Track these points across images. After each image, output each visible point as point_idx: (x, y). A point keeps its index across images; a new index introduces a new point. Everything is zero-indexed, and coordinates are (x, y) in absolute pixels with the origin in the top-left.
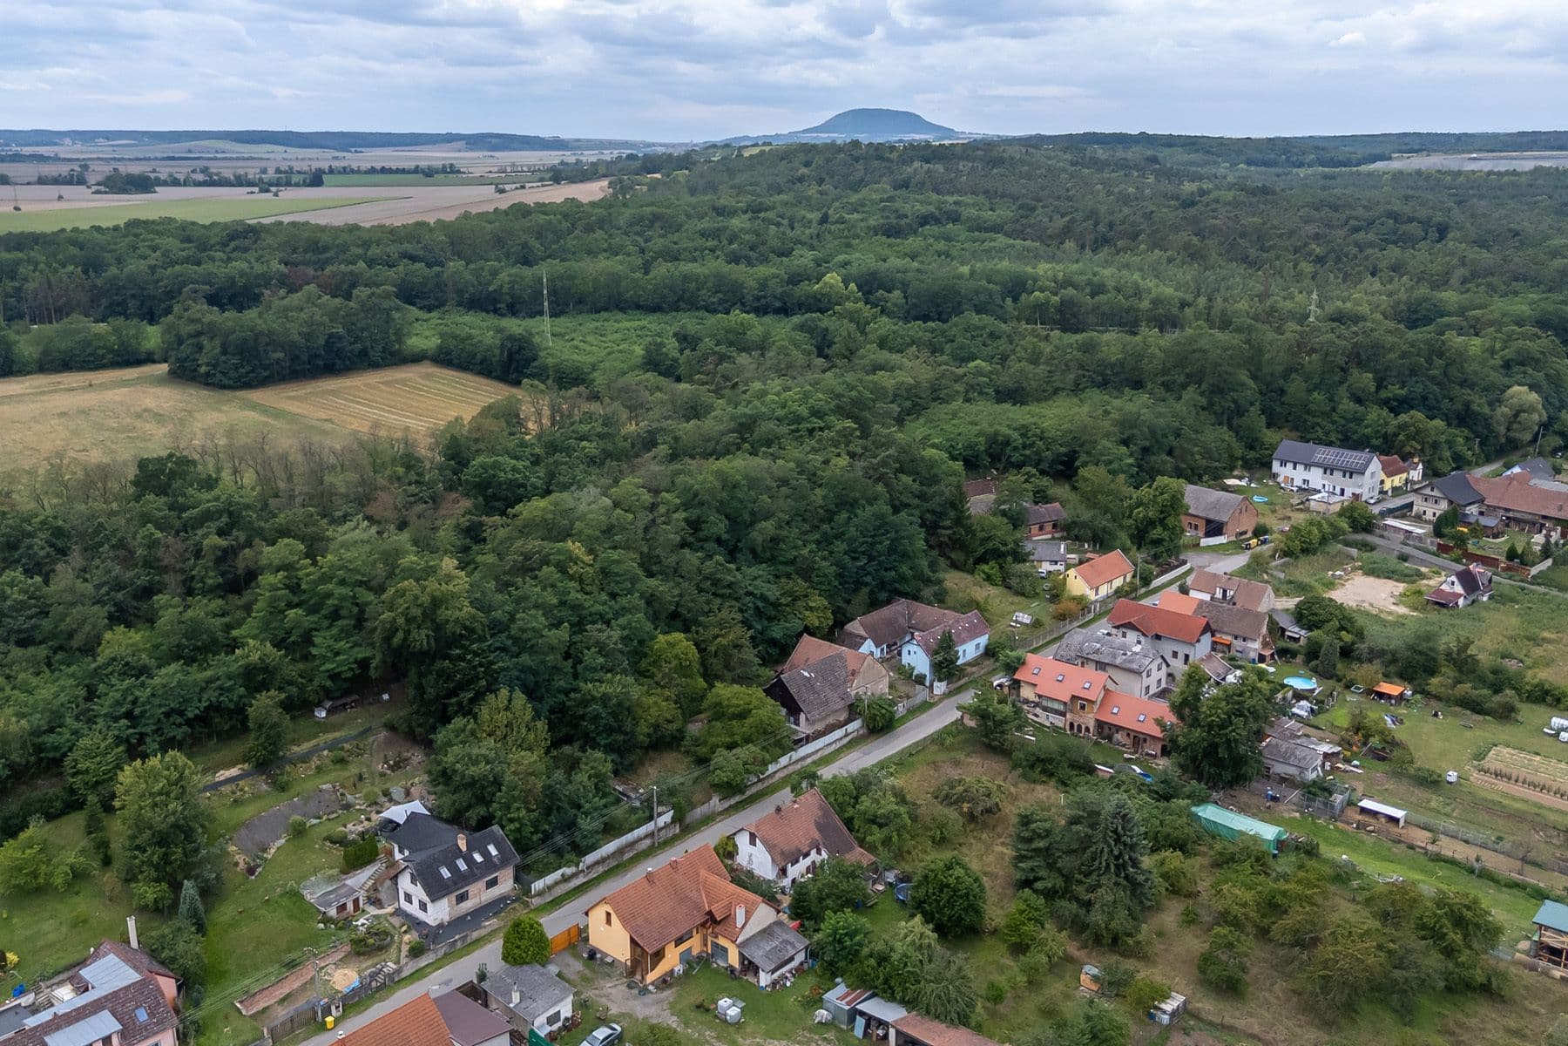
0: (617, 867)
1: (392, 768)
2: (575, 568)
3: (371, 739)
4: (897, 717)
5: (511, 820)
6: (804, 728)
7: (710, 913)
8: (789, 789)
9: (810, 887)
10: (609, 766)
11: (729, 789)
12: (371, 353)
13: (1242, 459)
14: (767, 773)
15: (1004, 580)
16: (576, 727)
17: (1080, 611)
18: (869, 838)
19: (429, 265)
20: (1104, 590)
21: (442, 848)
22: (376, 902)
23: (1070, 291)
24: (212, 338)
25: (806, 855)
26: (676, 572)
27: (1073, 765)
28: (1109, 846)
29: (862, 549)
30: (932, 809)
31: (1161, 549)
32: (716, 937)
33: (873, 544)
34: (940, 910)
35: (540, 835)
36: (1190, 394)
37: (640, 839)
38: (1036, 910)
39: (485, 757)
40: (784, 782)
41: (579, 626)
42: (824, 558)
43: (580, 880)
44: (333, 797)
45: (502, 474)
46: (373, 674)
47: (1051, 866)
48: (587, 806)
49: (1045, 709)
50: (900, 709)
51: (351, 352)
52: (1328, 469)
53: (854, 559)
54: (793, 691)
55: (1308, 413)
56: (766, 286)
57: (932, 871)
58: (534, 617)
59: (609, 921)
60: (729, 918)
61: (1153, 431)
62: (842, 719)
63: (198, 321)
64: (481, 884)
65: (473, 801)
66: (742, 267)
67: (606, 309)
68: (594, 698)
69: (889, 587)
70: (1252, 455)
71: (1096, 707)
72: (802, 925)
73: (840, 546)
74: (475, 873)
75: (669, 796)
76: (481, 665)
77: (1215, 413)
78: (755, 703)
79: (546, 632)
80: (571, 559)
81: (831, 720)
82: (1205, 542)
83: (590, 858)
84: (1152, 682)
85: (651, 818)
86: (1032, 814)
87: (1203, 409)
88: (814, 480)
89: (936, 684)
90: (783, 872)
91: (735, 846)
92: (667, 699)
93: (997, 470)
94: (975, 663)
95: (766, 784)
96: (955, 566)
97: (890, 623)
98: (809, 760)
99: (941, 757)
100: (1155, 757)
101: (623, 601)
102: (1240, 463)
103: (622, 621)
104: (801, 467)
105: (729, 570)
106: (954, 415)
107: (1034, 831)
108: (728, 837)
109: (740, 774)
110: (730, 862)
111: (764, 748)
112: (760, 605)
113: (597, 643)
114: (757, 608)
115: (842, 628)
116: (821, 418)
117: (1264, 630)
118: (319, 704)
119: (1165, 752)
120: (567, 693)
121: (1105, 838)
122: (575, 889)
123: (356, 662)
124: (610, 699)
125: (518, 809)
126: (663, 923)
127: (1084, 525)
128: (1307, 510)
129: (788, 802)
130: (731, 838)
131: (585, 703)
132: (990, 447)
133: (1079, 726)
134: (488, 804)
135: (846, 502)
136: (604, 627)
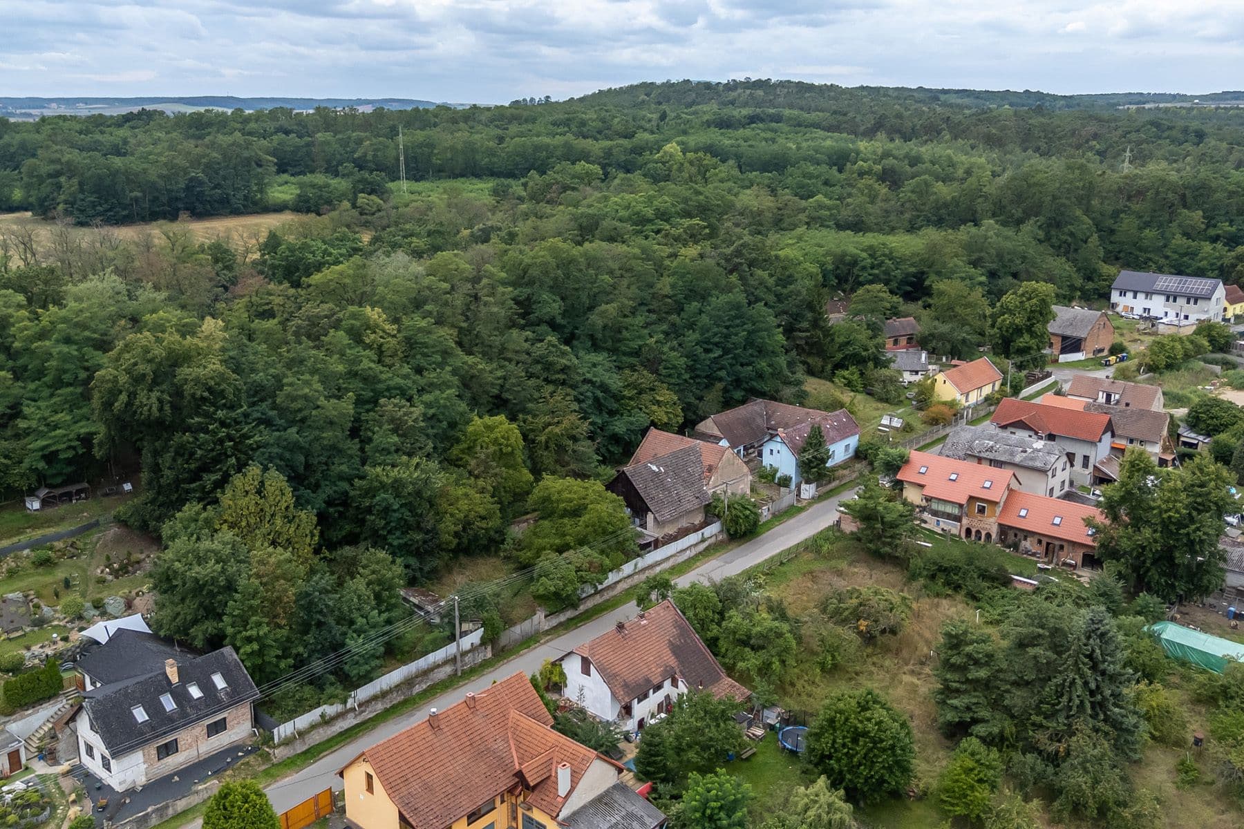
0: (404, 703)
1: (116, 574)
2: (373, 336)
3: (95, 538)
4: (763, 520)
5: (249, 640)
6: (652, 531)
7: (520, 775)
8: (634, 602)
9: (665, 733)
10: (398, 569)
11: (558, 601)
12: (233, 200)
13: (1081, 289)
14: (606, 583)
15: (865, 386)
16: (362, 522)
17: (952, 415)
18: (741, 665)
19: (300, 137)
20: (974, 398)
21: (141, 678)
22: (48, 754)
23: (890, 161)
24: (70, 178)
25: (658, 687)
26: (501, 355)
27: (984, 575)
28: (1082, 676)
29: (716, 339)
30: (817, 628)
31: (1028, 357)
32: (529, 809)
33: (727, 337)
34: (853, 769)
35: (291, 661)
36: (1027, 227)
37: (438, 666)
38: (989, 767)
39: (215, 552)
40: (628, 594)
41: (369, 402)
42: (672, 349)
43: (350, 722)
44: (23, 610)
45: (311, 256)
46: (98, 453)
47: (996, 705)
48: (361, 621)
49: (935, 513)
50: (765, 513)
51: (211, 196)
52: (1171, 297)
53: (707, 351)
54: (639, 486)
55: (1140, 249)
56: (612, 154)
57: (841, 712)
58: (307, 383)
59: (370, 788)
60: (547, 781)
61: (1000, 256)
62: (697, 522)
63: (58, 161)
64: (200, 729)
65: (202, 612)
66: (590, 141)
67: (462, 176)
68: (383, 486)
69: (745, 385)
70: (1090, 285)
71: (998, 510)
72: (654, 790)
73: (692, 336)
74: (187, 713)
75: (476, 609)
76: (230, 438)
77: (1053, 246)
78: (592, 496)
79: (322, 401)
80: (368, 327)
81: (684, 523)
82: (1063, 358)
83: (364, 693)
84: (1055, 483)
85: (452, 638)
86: (965, 632)
87: (1040, 241)
88: (660, 269)
89: (804, 486)
90: (627, 710)
91: (562, 675)
92: (482, 491)
93: (844, 291)
94: (845, 465)
95: (606, 596)
96: (811, 372)
97: (747, 423)
98: (658, 569)
99: (818, 566)
100: (1074, 567)
101: (431, 376)
102: (1079, 293)
103: (427, 397)
104: (647, 256)
105: (564, 354)
106: (800, 239)
107: (969, 656)
108: (554, 664)
109: (572, 582)
110: (555, 697)
111: (602, 552)
112: (600, 394)
113: (392, 421)
114: (596, 399)
115: (693, 429)
116: (667, 221)
117: (1165, 433)
118: (32, 492)
119: (1091, 561)
120: (350, 480)
121: (1076, 663)
122: (341, 734)
123: (79, 438)
124: (404, 486)
125: (259, 624)
126: (450, 789)
127: (942, 337)
128: (1155, 334)
129: (634, 618)
130: (557, 664)
131: (370, 492)
132: (838, 268)
133: (978, 532)
134: (219, 617)
135: (695, 293)
136: (403, 402)
